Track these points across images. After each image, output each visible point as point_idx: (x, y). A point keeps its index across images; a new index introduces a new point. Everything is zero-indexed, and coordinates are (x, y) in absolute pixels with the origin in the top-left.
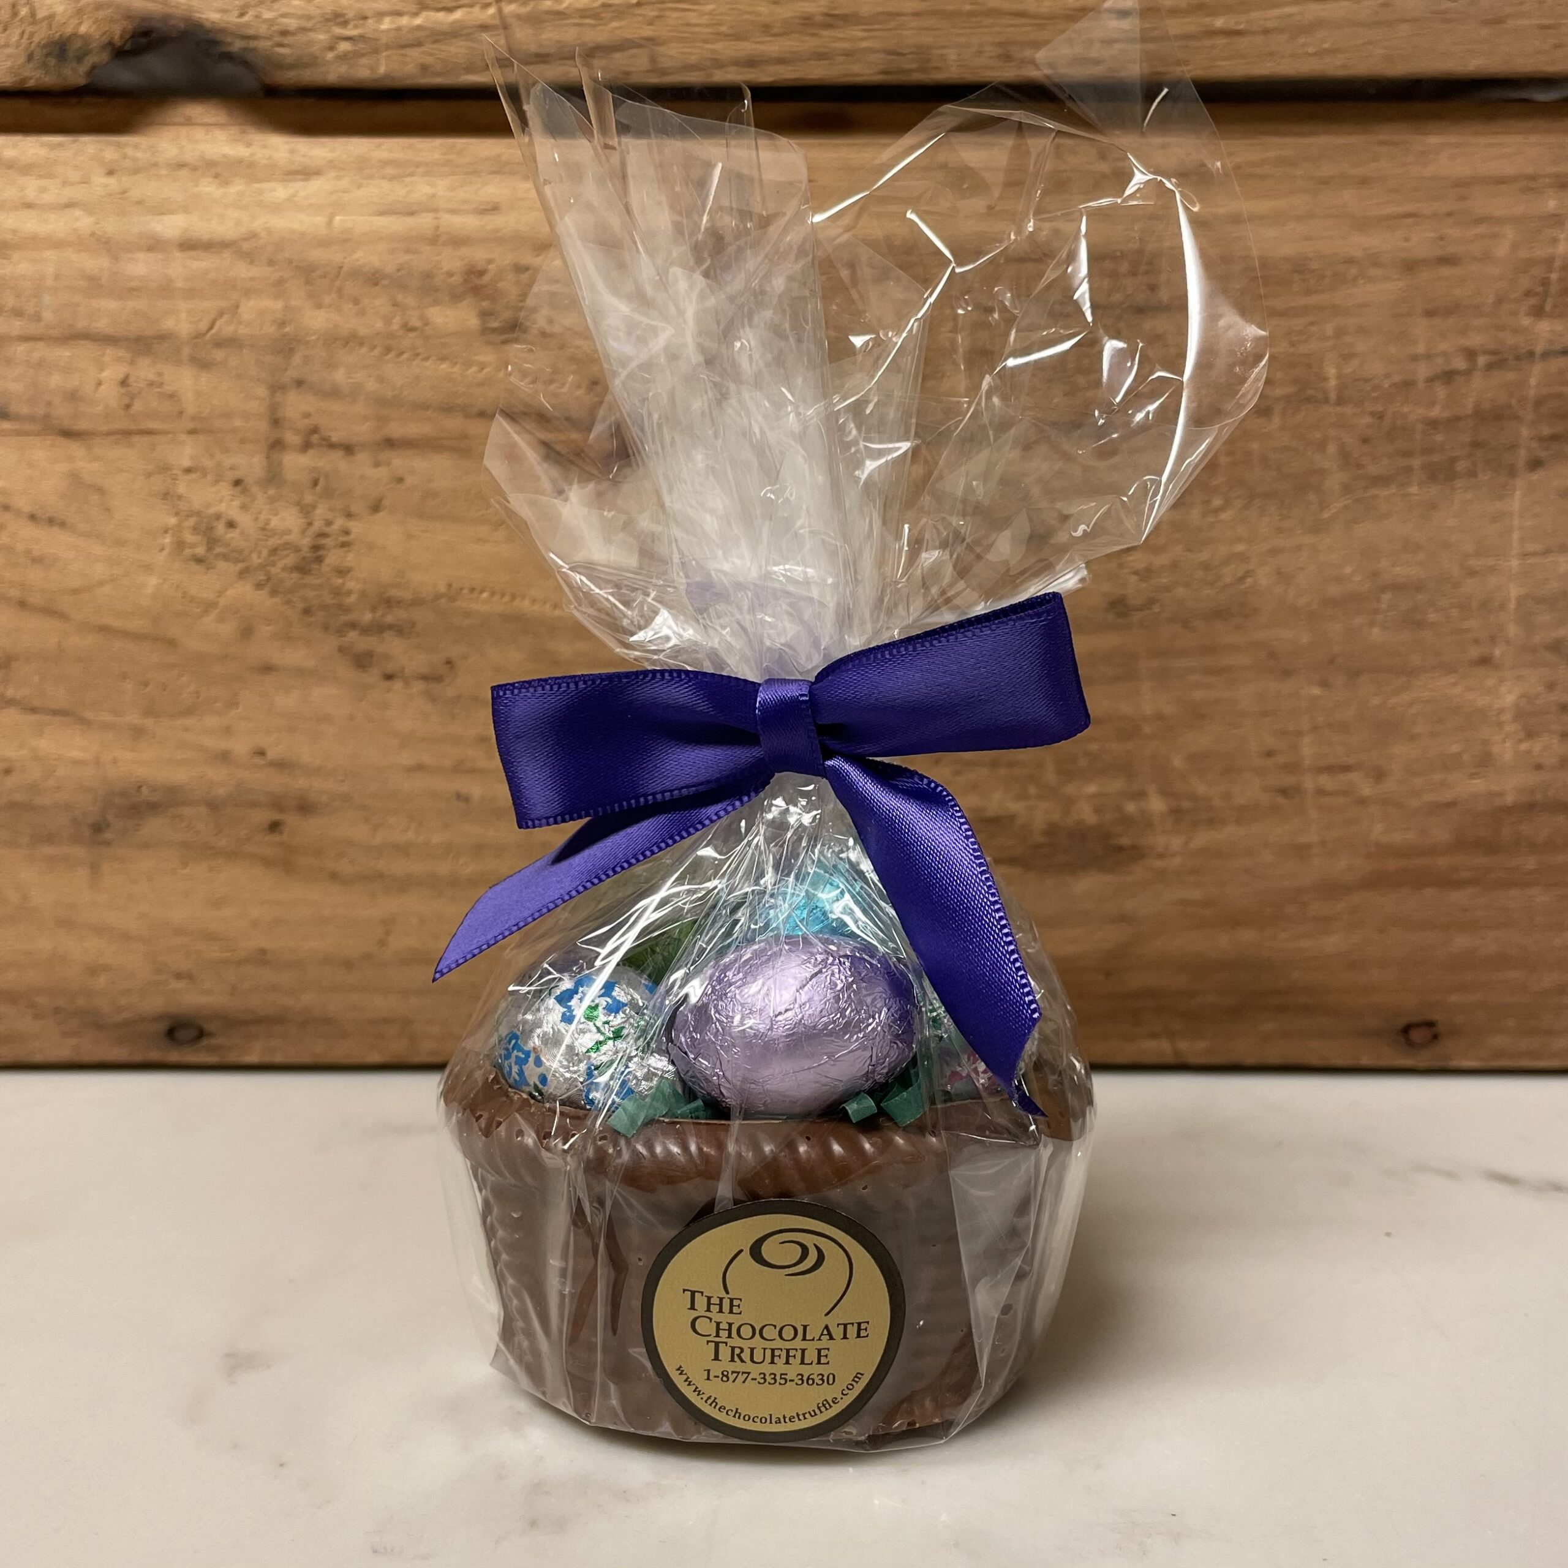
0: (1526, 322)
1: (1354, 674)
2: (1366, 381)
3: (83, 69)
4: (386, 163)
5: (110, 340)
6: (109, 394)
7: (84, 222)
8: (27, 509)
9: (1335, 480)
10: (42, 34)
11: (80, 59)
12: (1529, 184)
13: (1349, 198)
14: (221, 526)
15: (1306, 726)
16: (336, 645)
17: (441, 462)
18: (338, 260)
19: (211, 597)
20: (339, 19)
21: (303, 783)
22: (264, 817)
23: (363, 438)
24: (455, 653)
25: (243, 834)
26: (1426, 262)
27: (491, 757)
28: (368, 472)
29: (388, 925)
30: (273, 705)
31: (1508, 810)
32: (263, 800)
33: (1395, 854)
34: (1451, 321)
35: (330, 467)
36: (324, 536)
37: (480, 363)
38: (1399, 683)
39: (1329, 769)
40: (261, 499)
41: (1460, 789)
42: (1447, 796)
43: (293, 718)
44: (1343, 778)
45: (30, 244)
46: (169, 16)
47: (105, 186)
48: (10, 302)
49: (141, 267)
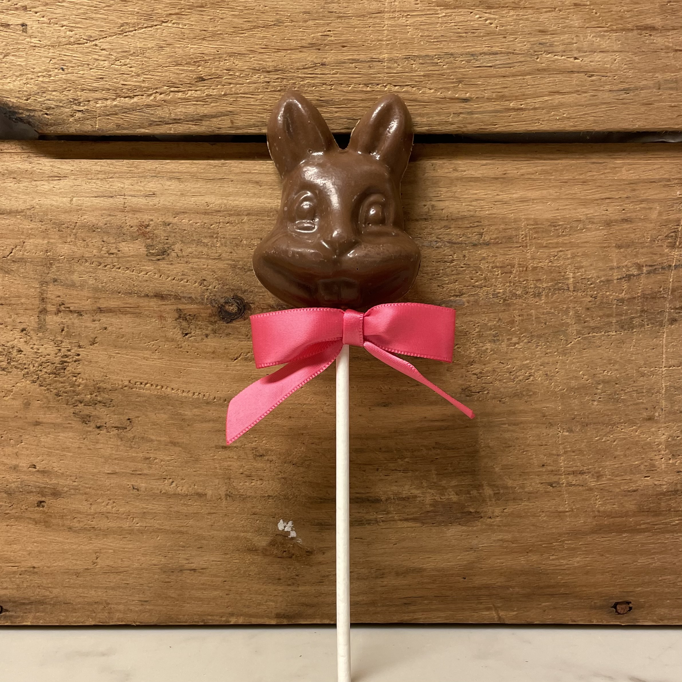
0: (666, 251)
1: (585, 425)
2: (589, 280)
4: (100, 172)
9: (573, 329)
12: (667, 183)
13: (576, 189)
14: (14, 352)
15: (562, 452)
16: (72, 410)
17: (127, 320)
18: (75, 219)
19: (9, 387)
20: (76, 101)
21: (54, 481)
22: (34, 498)
23: (87, 308)
24: (132, 415)
25: (24, 507)
26: (616, 221)
27: (150, 468)
28: (89, 324)
29: (97, 553)
30: (40, 441)
31: (664, 494)
32: (34, 490)
33: (608, 516)
34: (629, 250)
35: (70, 322)
36: (66, 356)
37: (146, 270)
38: (608, 430)
39: (574, 473)
40: (35, 338)
41: (639, 483)
42: (633, 487)
43: (50, 448)
44: (581, 477)
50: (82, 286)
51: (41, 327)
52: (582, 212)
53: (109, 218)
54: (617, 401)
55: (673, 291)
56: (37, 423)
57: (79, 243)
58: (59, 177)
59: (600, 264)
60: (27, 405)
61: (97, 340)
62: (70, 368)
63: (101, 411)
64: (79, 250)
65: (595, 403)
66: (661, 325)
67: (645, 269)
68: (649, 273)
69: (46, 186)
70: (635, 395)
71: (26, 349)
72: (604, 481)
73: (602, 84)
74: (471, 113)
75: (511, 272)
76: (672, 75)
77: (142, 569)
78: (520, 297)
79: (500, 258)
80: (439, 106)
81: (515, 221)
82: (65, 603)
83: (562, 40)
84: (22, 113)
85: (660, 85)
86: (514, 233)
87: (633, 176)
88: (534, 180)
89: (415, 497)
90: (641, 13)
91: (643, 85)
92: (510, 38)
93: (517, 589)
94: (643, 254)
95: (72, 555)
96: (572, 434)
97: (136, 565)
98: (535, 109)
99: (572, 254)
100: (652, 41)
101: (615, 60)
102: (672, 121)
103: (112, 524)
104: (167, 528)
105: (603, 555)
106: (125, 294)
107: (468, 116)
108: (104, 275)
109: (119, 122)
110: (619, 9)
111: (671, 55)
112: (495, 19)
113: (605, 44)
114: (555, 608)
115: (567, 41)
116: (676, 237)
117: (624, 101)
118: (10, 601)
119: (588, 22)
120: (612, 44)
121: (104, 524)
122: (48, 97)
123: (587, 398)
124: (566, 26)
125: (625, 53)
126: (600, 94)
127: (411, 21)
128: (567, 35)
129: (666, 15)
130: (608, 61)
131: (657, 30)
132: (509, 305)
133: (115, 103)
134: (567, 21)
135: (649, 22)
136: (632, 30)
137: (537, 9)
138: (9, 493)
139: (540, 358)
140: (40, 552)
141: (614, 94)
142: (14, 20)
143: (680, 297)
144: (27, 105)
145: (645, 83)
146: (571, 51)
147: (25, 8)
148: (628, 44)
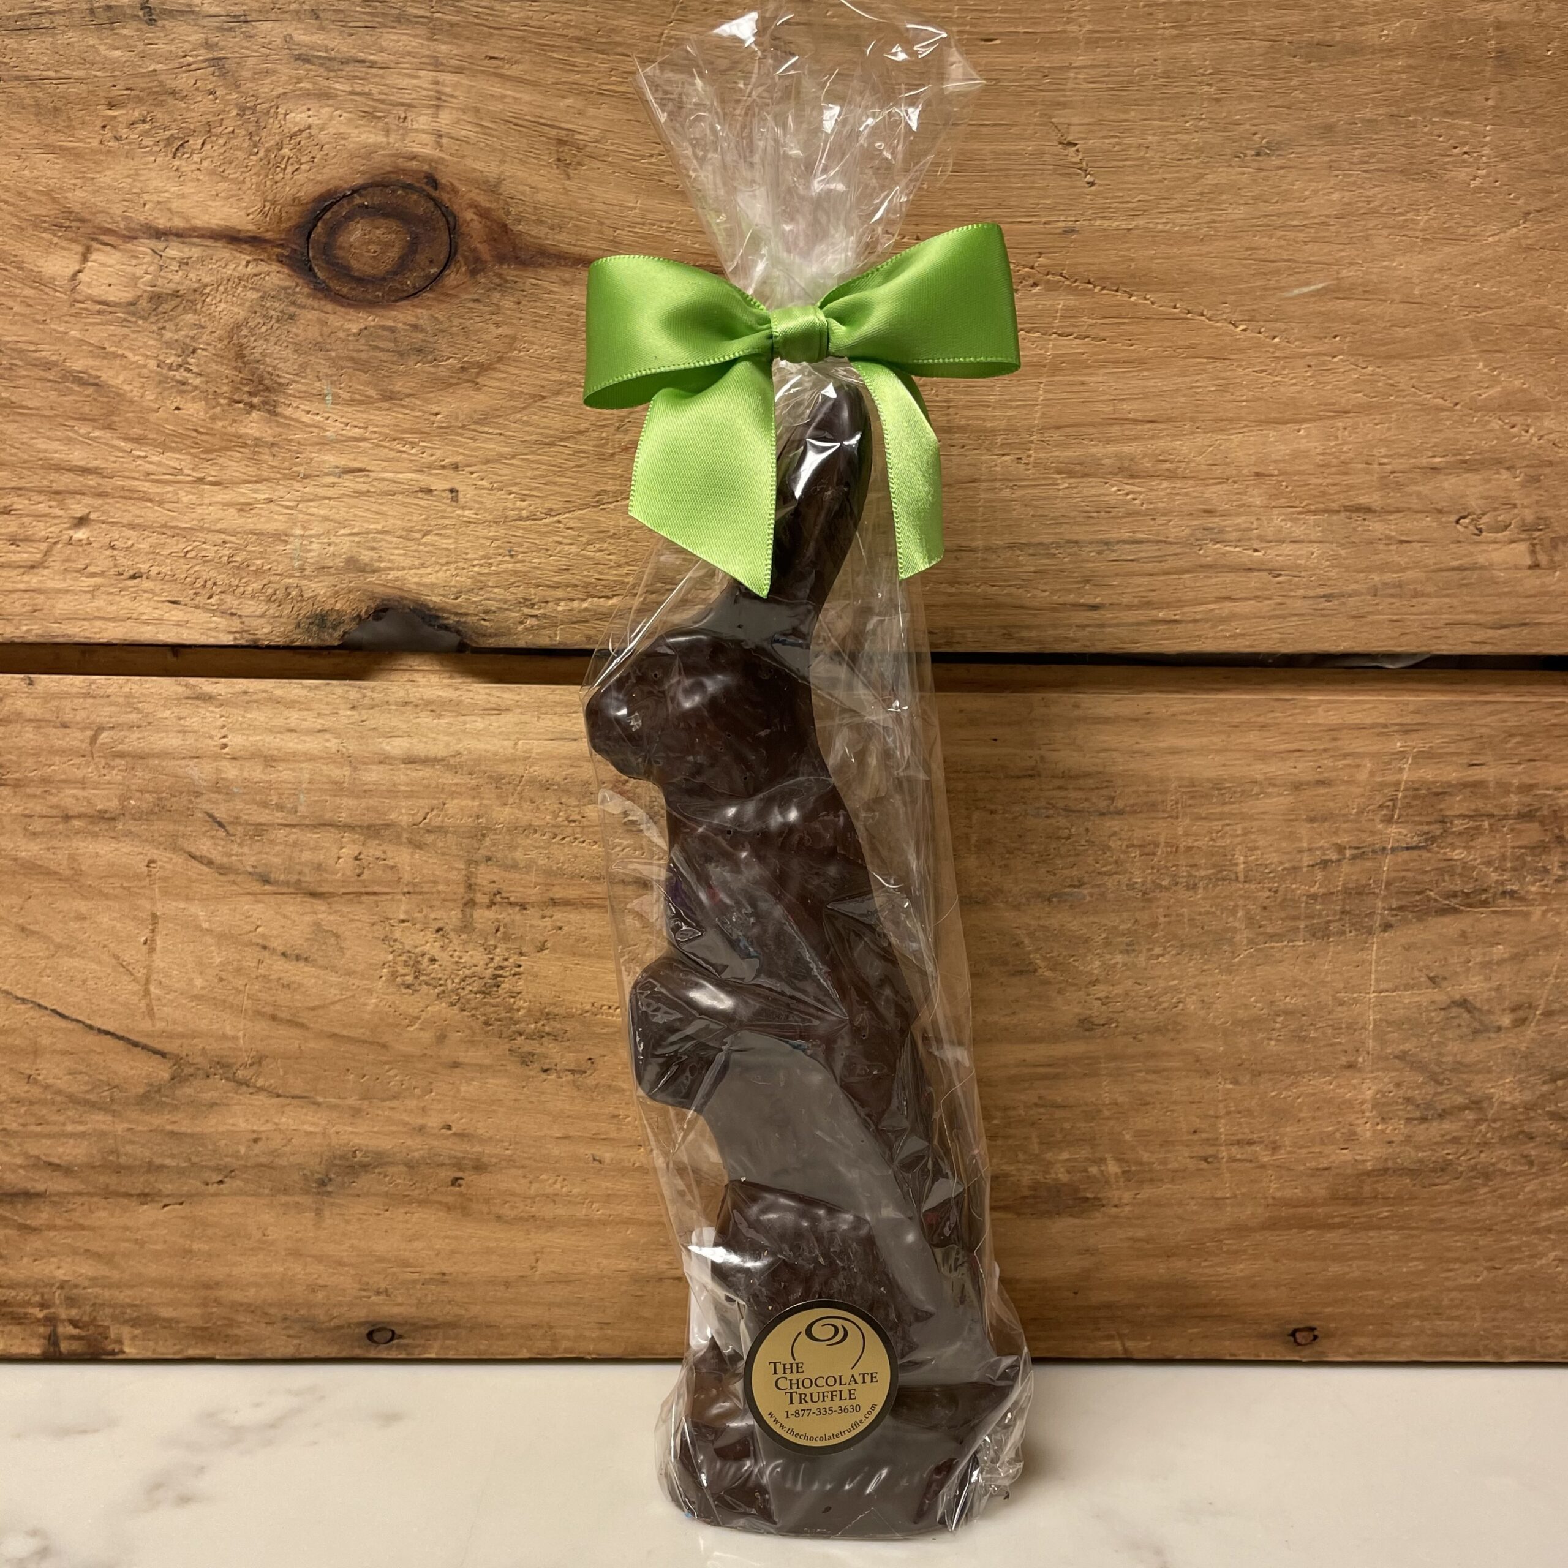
0: (1380, 826)
1: (1256, 1074)
2: (1266, 866)
3: (338, 634)
4: (558, 704)
5: (349, 827)
6: (346, 865)
7: (333, 744)
8: (281, 949)
9: (1243, 936)
10: (306, 609)
11: (335, 628)
12: (1382, 730)
13: (1253, 738)
14: (425, 961)
15: (1222, 1112)
16: (507, 1047)
17: (590, 916)
18: (520, 772)
19: (415, 1012)
20: (528, 602)
21: (478, 1149)
22: (448, 1174)
23: (533, 899)
24: (595, 1053)
25: (431, 1186)
26: (1308, 783)
27: (619, 1130)
28: (535, 922)
29: (538, 1255)
30: (458, 1091)
31: (1369, 1174)
32: (447, 1161)
33: (1287, 1205)
34: (1326, 825)
35: (507, 919)
36: (502, 968)
37: (620, 845)
38: (1288, 1081)
39: (1239, 1143)
40: (456, 941)
41: (1333, 1158)
42: (1324, 1163)
43: (473, 1101)
44: (1249, 1149)
45: (292, 758)
46: (402, 598)
47: (349, 717)
48: (275, 799)
49: (374, 775)
50: (529, 866)
51: (466, 927)
52: (1259, 770)
53: (571, 771)
54: (1304, 1040)
55: (1389, 884)
56: (456, 1065)
57: (526, 805)
58: (499, 710)
59: (1284, 845)
60: (441, 1038)
61: (548, 945)
62: (505, 986)
63: (552, 1049)
64: (525, 815)
65: (1273, 1043)
66: (1370, 932)
67: (1348, 853)
68: (1354, 857)
69: (479, 724)
70: (1330, 1031)
71: (443, 957)
72: (1282, 1155)
73: (1293, 587)
74: (1102, 626)
75: (1154, 854)
76: (1394, 576)
77: (603, 1277)
78: (1167, 889)
79: (1138, 834)
80: (1057, 614)
81: (1162, 781)
82: (488, 1326)
83: (1238, 524)
84: (448, 618)
85: (1376, 591)
86: (1160, 798)
87: (1333, 718)
88: (1190, 722)
89: (1006, 1175)
90: (1351, 487)
91: (1352, 590)
92: (1162, 520)
93: (1152, 1310)
94: (1345, 831)
95: (500, 1256)
96: (1238, 1088)
97: (595, 1271)
98: (1195, 621)
99: (1244, 829)
100: (1366, 528)
101: (1312, 554)
102: (1392, 642)
103: (562, 1211)
104: (641, 1217)
105: (1276, 1261)
106: (589, 879)
107: (1097, 630)
108: (562, 854)
109: (591, 633)
110: (1320, 481)
111: (1393, 547)
112: (1140, 493)
113: (1298, 531)
114: (1206, 1337)
115: (1243, 526)
116: (1394, 807)
117: (1325, 611)
118: (406, 1323)
119: (1275, 500)
120: (1308, 531)
121: (548, 1211)
122: (487, 595)
123: (1261, 1035)
124: (1243, 505)
125: (1328, 545)
126: (1288, 601)
127: (1019, 493)
128: (1244, 517)
129: (1388, 490)
130: (1302, 555)
131: (1375, 512)
132: (1150, 900)
133: (585, 605)
134: (1245, 498)
135: (1363, 500)
136: (1338, 511)
137: (1202, 479)
138: (411, 1166)
139: (1194, 977)
140: (453, 1252)
141: (1311, 602)
142: (439, 483)
143: (1398, 893)
144: (455, 606)
145: (1355, 586)
146: (1250, 539)
147: (456, 467)
148: (1332, 532)
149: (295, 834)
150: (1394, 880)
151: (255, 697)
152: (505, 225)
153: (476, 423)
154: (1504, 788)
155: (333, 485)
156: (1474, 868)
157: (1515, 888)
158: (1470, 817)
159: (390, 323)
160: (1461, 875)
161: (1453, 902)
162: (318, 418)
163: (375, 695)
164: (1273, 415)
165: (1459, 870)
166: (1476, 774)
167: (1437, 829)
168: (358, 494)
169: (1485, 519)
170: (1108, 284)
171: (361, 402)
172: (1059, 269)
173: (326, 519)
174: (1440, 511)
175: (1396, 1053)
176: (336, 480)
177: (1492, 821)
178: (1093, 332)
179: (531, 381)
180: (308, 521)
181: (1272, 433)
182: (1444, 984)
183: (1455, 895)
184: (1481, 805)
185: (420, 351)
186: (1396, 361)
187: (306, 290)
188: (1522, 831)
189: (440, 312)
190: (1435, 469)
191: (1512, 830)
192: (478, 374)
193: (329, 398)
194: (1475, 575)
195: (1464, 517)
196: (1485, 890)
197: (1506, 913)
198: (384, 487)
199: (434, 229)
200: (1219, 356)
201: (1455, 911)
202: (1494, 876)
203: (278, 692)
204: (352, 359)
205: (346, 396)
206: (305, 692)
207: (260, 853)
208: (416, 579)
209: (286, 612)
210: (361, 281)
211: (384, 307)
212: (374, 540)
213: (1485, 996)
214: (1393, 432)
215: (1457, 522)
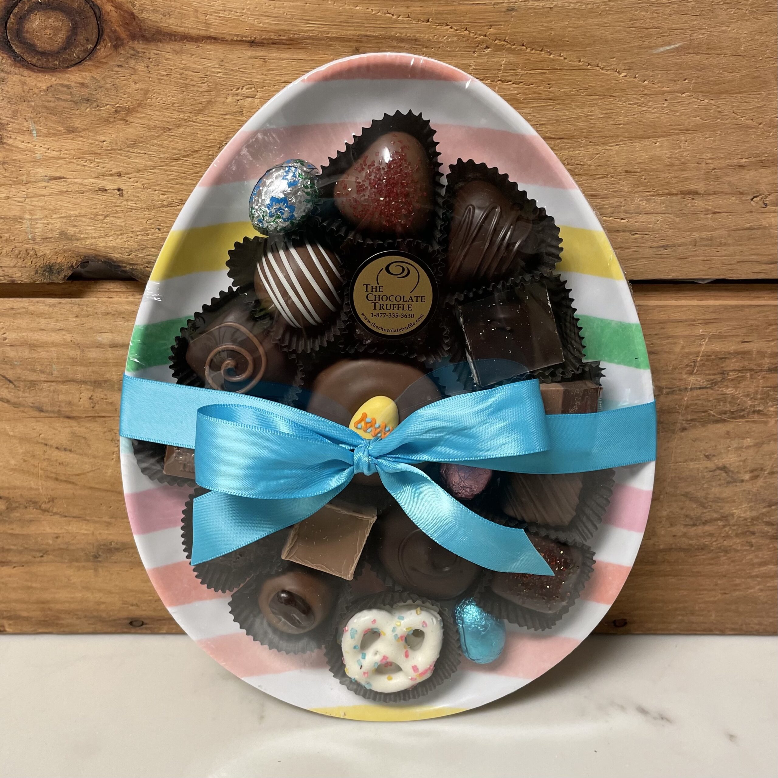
0: (685, 376)
5: (84, 382)
6: (85, 402)
7: (68, 337)
8: (55, 445)
10: (40, 263)
12: (692, 323)
45: (44, 345)
46: (96, 255)
47: (74, 322)
48: (39, 368)
49: (94, 354)
66: (673, 432)
67: (665, 391)
73: (644, 241)
76: (708, 233)
83: (612, 203)
84: (125, 267)
85: (696, 242)
90: (686, 179)
91: (681, 242)
94: (664, 379)
100: (693, 204)
101: (658, 221)
102: (703, 273)
110: (666, 175)
111: (709, 216)
113: (650, 207)
115: (616, 204)
116: (695, 366)
117: (663, 256)
118: (149, 618)
119: (637, 188)
120: (656, 207)
122: (148, 253)
124: (617, 191)
125: (668, 215)
126: (641, 250)
128: (617, 199)
129: (709, 180)
130: (652, 222)
131: (700, 194)
134: (618, 186)
135: (693, 187)
136: (677, 194)
137: (591, 175)
141: (654, 250)
142: (110, 186)
143: (692, 412)
144: (129, 260)
145: (683, 240)
146: (619, 213)
147: (119, 175)
148: (671, 207)
149: (54, 386)
150: (691, 405)
151: (18, 311)
152: (132, 14)
153: (128, 147)
154: (762, 354)
155: (45, 187)
156: (738, 398)
157: (761, 409)
158: (739, 371)
159: (66, 82)
160: (730, 402)
161: (724, 417)
162: (29, 145)
163: (89, 309)
164: (640, 133)
165: (729, 400)
166: (746, 347)
167: (719, 378)
168: (62, 193)
169: (770, 198)
170: (535, 46)
171: (55, 135)
172: (503, 37)
173: (43, 208)
174: (742, 193)
175: (683, 493)
176: (46, 184)
177: (752, 373)
178: (524, 79)
179: (161, 119)
180: (33, 210)
181: (638, 145)
182: (714, 458)
183: (725, 413)
184: (746, 363)
185: (88, 100)
186: (723, 96)
187: (9, 61)
188: (769, 378)
189: (97, 74)
190: (741, 166)
191: (764, 378)
192: (127, 115)
193: (34, 132)
194: (759, 232)
195: (757, 197)
196: (743, 410)
197: (754, 422)
198: (76, 188)
199: (87, 18)
200: (607, 94)
201: (724, 421)
202: (750, 403)
203: (31, 308)
204: (45, 107)
205: (45, 131)
206: (47, 308)
207: (35, 396)
208: (103, 244)
209: (28, 265)
210: (43, 54)
211: (60, 72)
212: (75, 220)
213: (737, 464)
214: (717, 143)
215: (752, 199)
